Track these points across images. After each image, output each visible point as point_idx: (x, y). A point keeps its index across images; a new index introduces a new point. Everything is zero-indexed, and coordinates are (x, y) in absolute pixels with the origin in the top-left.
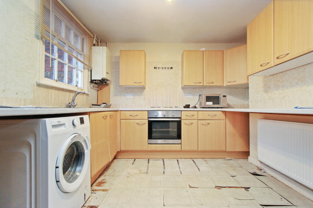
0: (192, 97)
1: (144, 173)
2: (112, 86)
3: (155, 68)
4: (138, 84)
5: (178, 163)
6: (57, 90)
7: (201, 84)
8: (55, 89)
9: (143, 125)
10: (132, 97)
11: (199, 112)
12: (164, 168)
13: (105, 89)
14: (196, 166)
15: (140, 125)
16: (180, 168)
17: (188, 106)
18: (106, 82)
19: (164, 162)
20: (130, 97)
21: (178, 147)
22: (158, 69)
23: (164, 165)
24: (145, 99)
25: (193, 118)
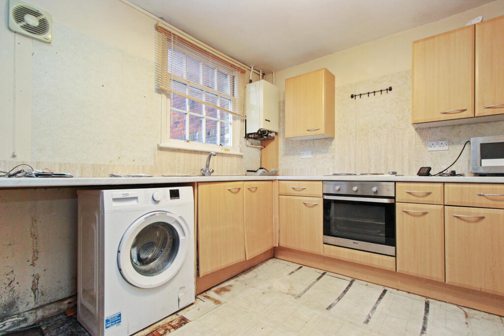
0: (446, 148)
1: (294, 295)
2: (280, 141)
3: (352, 97)
4: (313, 133)
5: (380, 298)
6: (187, 153)
8: (185, 152)
9: (315, 207)
10: (310, 156)
11: (446, 185)
12: (339, 299)
13: (271, 146)
15: (309, 207)
16: (374, 308)
17: (425, 172)
18: (267, 135)
19: (350, 285)
20: (308, 157)
21: (388, 263)
22: (358, 97)
23: (345, 292)
24: (333, 158)
25: (428, 199)
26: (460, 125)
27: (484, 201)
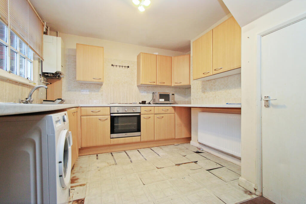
0: (146, 94)
1: (114, 165)
3: (112, 65)
4: (97, 81)
6: (11, 83)
7: (154, 83)
8: (9, 82)
9: (106, 121)
10: (88, 93)
11: (155, 107)
12: (130, 158)
13: (56, 84)
14: (155, 152)
15: (103, 121)
16: (143, 156)
17: (144, 102)
18: (59, 76)
19: (126, 153)
20: (86, 93)
21: (137, 139)
22: (115, 67)
23: (128, 155)
24: (102, 95)
25: (151, 112)
26: (150, 86)
27: (164, 112)
